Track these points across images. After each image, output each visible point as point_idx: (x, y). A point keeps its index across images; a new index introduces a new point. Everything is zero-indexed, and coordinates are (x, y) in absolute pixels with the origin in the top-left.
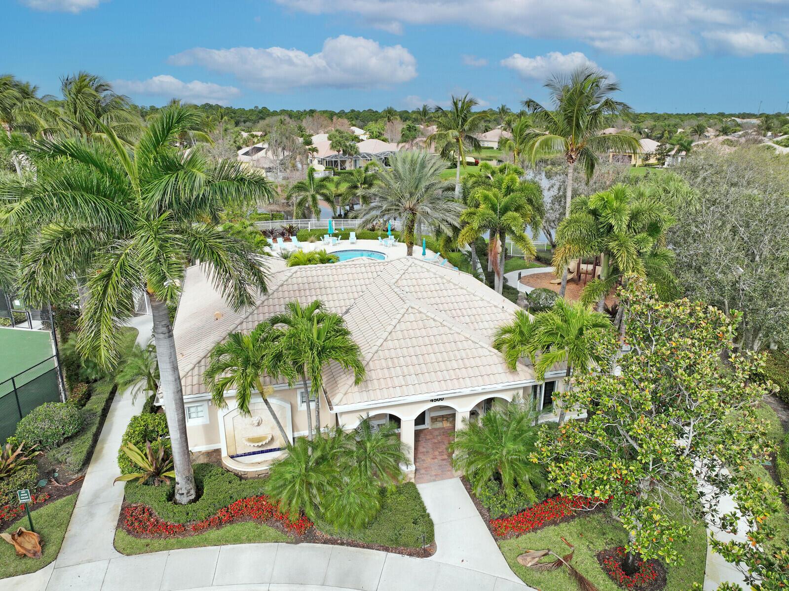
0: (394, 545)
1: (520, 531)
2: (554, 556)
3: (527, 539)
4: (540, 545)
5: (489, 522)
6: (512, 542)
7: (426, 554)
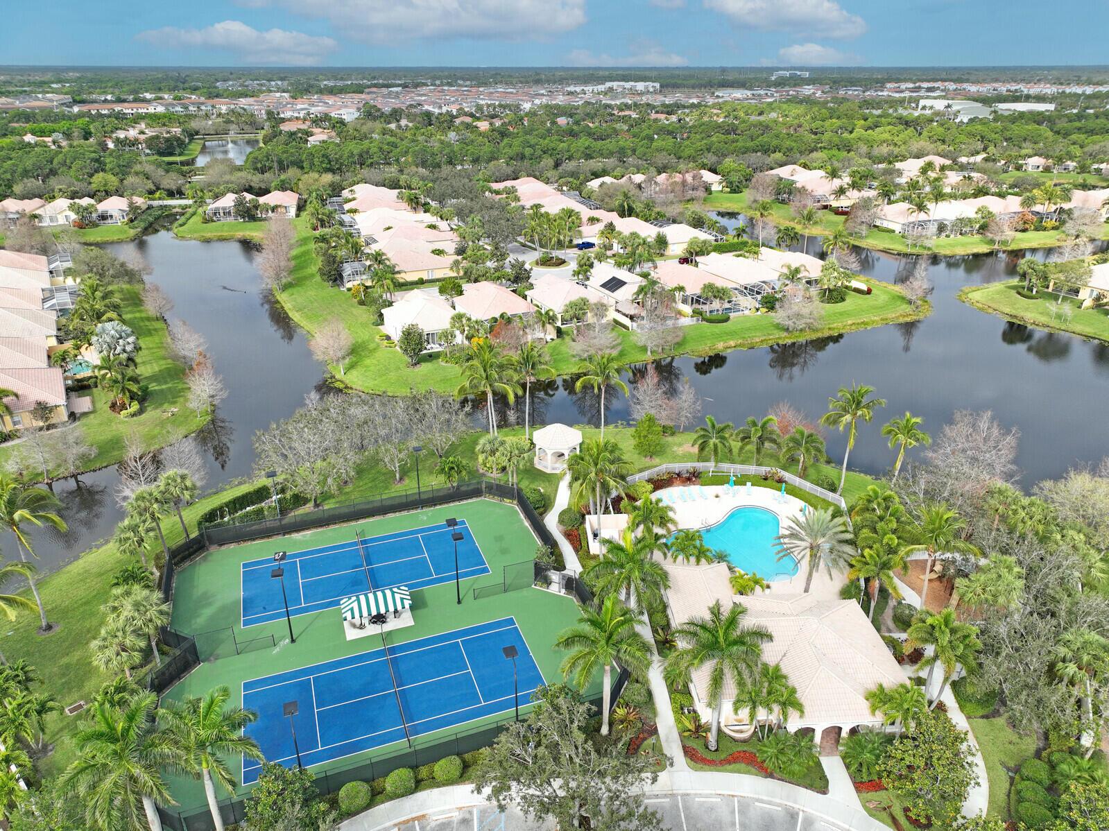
0: (810, 787)
1: (868, 790)
2: (883, 805)
3: (872, 795)
4: (877, 799)
5: (855, 783)
6: (864, 795)
7: (824, 793)
